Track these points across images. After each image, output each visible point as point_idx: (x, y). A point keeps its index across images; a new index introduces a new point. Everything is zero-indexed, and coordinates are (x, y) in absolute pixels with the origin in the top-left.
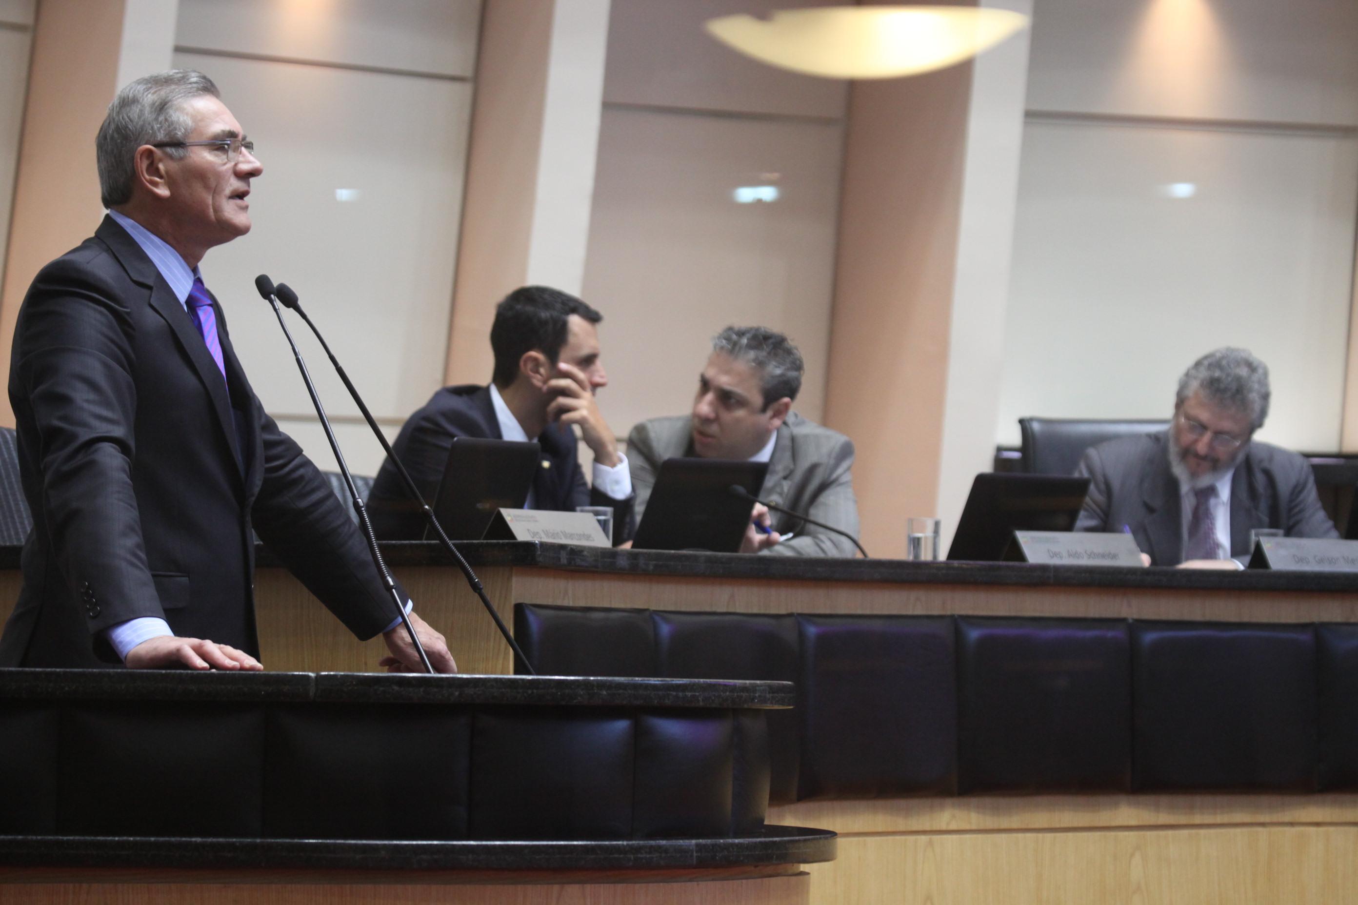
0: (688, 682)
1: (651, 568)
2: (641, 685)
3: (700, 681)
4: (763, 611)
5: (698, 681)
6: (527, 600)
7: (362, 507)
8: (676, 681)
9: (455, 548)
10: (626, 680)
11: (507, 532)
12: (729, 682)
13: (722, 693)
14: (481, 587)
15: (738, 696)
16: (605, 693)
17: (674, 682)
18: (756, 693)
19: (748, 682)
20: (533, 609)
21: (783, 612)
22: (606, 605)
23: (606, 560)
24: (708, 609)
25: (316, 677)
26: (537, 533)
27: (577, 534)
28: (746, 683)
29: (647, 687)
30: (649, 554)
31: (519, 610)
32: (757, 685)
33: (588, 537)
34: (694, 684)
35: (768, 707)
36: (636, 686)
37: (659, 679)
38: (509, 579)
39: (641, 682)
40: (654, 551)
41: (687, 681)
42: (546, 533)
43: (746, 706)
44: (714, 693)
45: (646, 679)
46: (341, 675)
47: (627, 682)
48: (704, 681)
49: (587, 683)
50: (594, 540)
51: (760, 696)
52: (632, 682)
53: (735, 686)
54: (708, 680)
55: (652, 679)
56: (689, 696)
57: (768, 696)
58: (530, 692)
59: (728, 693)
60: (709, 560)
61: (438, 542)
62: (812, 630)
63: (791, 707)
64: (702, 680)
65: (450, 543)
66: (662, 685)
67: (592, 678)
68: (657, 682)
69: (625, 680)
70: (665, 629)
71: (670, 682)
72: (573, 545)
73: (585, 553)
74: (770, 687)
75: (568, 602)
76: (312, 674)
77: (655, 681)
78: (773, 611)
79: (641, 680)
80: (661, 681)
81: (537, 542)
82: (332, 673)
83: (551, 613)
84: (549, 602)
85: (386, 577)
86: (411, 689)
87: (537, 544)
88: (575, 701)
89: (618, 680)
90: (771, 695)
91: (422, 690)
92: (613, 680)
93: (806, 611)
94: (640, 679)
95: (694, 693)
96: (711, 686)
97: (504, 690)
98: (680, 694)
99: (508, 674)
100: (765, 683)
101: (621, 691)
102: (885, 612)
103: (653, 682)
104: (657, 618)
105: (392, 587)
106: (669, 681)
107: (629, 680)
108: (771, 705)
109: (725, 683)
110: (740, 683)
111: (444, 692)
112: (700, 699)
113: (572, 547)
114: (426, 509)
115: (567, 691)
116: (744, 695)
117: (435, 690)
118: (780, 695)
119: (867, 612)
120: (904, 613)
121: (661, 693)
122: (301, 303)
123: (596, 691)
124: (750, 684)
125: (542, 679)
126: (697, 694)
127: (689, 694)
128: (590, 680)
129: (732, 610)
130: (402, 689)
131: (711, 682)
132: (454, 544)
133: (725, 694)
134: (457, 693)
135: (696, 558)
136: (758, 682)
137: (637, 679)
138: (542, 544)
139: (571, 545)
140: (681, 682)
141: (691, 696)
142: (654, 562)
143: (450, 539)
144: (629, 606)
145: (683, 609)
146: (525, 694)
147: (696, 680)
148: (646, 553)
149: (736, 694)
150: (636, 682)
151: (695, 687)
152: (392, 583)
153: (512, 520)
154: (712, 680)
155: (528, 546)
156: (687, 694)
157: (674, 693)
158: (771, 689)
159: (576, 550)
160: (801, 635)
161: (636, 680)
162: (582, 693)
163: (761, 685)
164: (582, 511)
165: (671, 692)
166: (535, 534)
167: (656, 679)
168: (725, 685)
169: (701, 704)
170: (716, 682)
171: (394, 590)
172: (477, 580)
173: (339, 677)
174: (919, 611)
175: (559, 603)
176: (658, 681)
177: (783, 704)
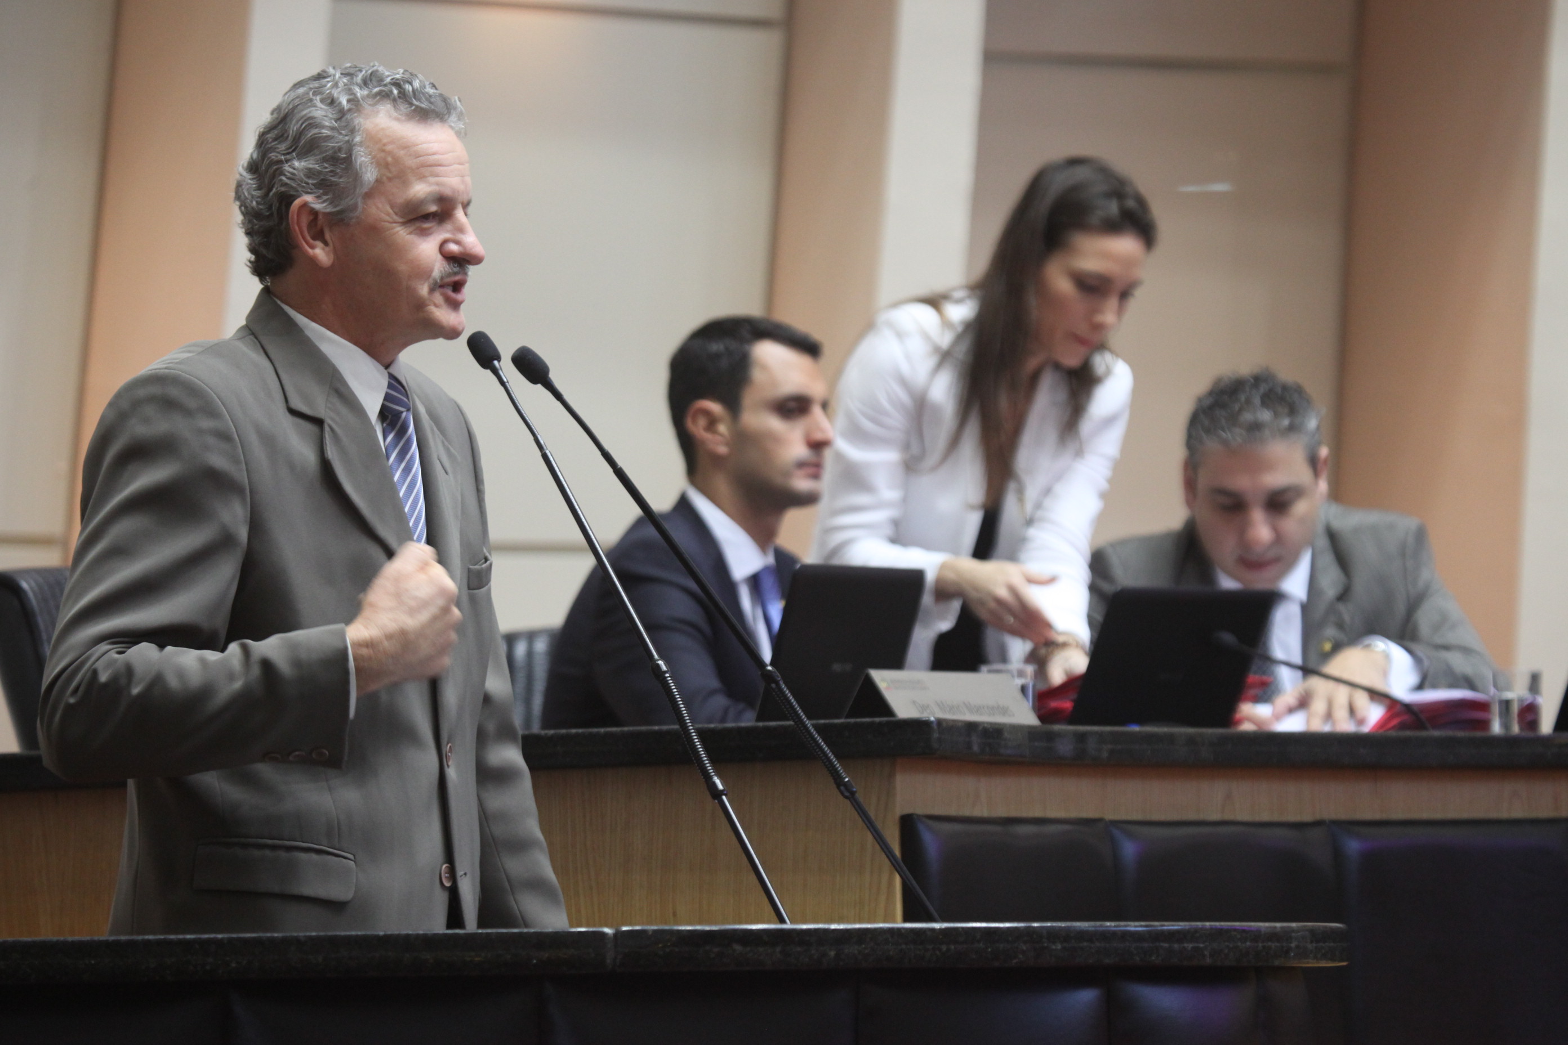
0: (1187, 927)
1: (1105, 754)
2: (1114, 934)
3: (1206, 925)
4: (1276, 818)
5: (1202, 925)
6: (919, 809)
7: (666, 672)
8: (1168, 926)
9: (815, 730)
10: (1093, 927)
11: (882, 707)
12: (1250, 926)
13: (1239, 944)
14: (854, 789)
15: (1264, 947)
16: (1059, 946)
17: (1165, 928)
18: (1291, 943)
19: (1278, 925)
20: (930, 823)
21: (1307, 818)
22: (1038, 813)
23: (1036, 744)
24: (1192, 816)
25: (615, 935)
26: (928, 706)
27: (988, 707)
28: (1275, 927)
29: (1125, 935)
30: (1101, 734)
31: (908, 824)
32: (1293, 930)
33: (1004, 711)
34: (1196, 931)
35: (1312, 964)
36: (1106, 936)
37: (1143, 923)
38: (891, 776)
39: (1115, 929)
40: (1108, 729)
41: (1185, 926)
42: (941, 706)
43: (1277, 963)
44: (1227, 944)
45: (1122, 923)
46: (654, 931)
47: (1093, 929)
48: (1210, 925)
49: (1030, 932)
50: (1014, 715)
51: (1298, 947)
52: (1101, 929)
53: (1259, 931)
54: (1217, 924)
55: (1132, 923)
56: (1189, 948)
57: (1310, 946)
58: (944, 948)
59: (1248, 944)
60: (1191, 741)
61: (791, 723)
62: (1353, 846)
63: (1345, 964)
64: (1208, 924)
65: (808, 723)
66: (1149, 932)
67: (1036, 925)
68: (1140, 929)
69: (1089, 927)
70: (1129, 850)
71: (1160, 928)
72: (988, 723)
73: (1006, 735)
74: (1312, 931)
75: (981, 811)
76: (608, 930)
77: (1136, 926)
78: (1292, 818)
79: (1115, 926)
80: (1146, 926)
81: (932, 719)
82: (638, 928)
83: (958, 827)
84: (953, 811)
85: (711, 778)
86: (761, 949)
87: (932, 722)
88: (1015, 961)
89: (1080, 927)
90: (1314, 945)
91: (778, 949)
92: (1071, 927)
93: (1343, 815)
94: (1113, 924)
95: (1196, 945)
96: (1221, 932)
97: (904, 946)
98: (1176, 946)
99: (894, 921)
100: (1304, 926)
101: (1085, 944)
102: (1465, 815)
103: (1132, 929)
104: (1116, 832)
105: (722, 793)
106: (1157, 926)
107: (1095, 927)
108: (1315, 961)
109: (1243, 928)
110: (1267, 928)
111: (813, 952)
112: (1206, 953)
113: (986, 725)
114: (769, 671)
115: (1001, 946)
116: (1273, 945)
117: (799, 949)
118: (1327, 944)
119: (1438, 816)
120: (1494, 815)
121: (1146, 945)
122: (553, 376)
123: (1046, 945)
124: (1282, 928)
125: (963, 928)
126: (1201, 945)
127: (1189, 946)
128: (1034, 927)
129: (1228, 816)
130: (748, 949)
131: (1221, 926)
132: (814, 726)
133: (1244, 945)
134: (832, 953)
135: (1171, 738)
136: (1294, 925)
137: (1108, 924)
138: (940, 722)
139: (983, 723)
140: (1176, 928)
141: (1193, 948)
142: (1110, 746)
143: (809, 718)
144: (1073, 814)
145: (1156, 817)
146: (938, 953)
147: (1199, 924)
148: (1097, 733)
149: (1260, 945)
150: (1108, 929)
151: (1198, 935)
152: (720, 787)
153: (888, 688)
154: (1223, 924)
155: (918, 726)
156: (1186, 945)
157: (1166, 945)
158: (1316, 936)
159: (991, 730)
160: (1338, 854)
161: (1107, 926)
162: (1024, 948)
163: (1298, 930)
164: (990, 671)
165: (1162, 944)
166: (924, 708)
167: (1137, 924)
168: (1244, 931)
169: (1208, 961)
170: (1228, 926)
171: (724, 798)
172: (847, 779)
173: (650, 933)
174: (1518, 813)
175: (966, 812)
176: (1141, 926)
177: (1333, 960)
